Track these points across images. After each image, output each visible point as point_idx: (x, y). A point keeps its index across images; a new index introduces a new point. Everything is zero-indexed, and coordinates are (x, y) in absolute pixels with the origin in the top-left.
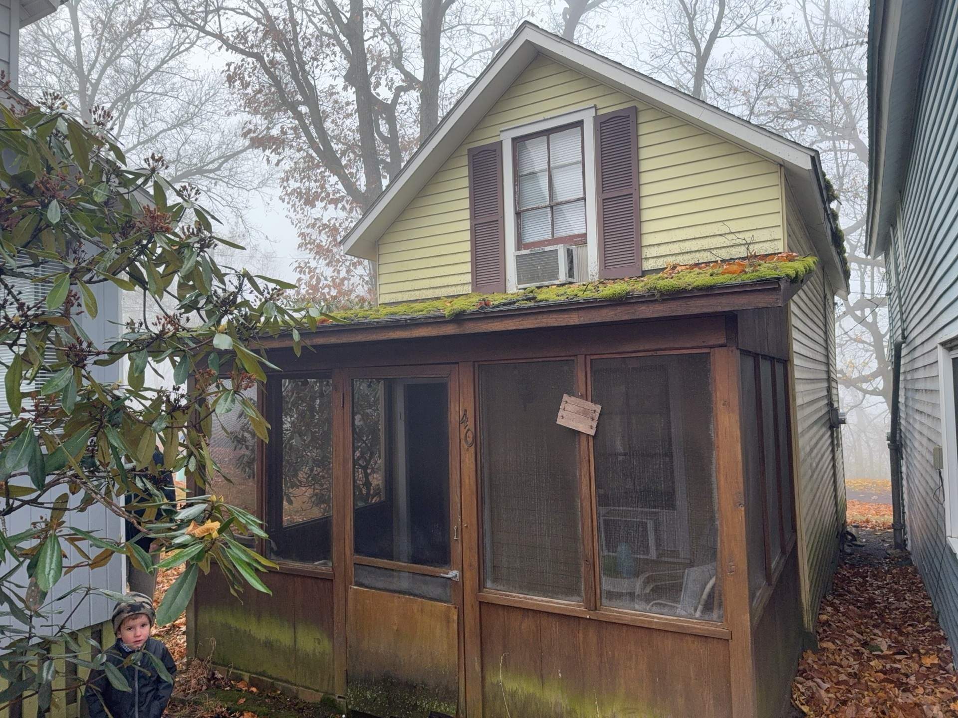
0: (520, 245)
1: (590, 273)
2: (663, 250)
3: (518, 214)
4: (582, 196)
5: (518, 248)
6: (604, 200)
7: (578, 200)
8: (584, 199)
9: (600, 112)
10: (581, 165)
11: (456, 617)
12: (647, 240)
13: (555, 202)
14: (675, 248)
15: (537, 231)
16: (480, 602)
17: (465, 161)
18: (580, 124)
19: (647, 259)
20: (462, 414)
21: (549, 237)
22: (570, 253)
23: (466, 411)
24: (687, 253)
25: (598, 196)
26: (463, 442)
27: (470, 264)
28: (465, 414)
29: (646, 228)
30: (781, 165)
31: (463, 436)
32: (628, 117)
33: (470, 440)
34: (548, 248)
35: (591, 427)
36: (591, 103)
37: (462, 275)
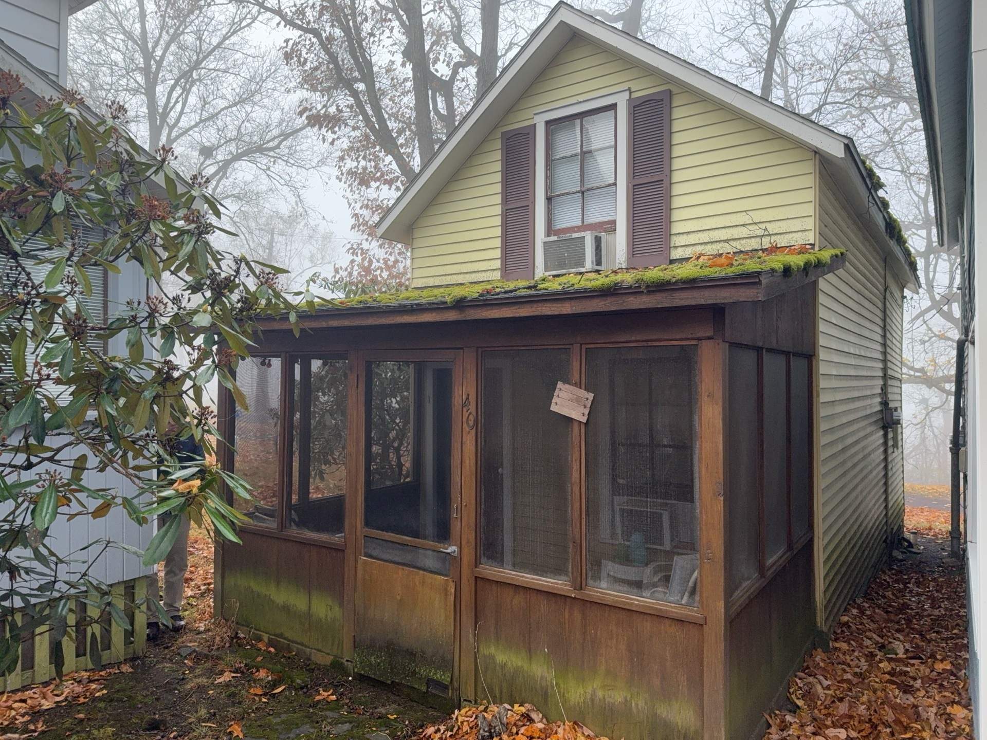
0: (549, 231)
1: (618, 261)
2: (692, 239)
3: (549, 199)
4: (613, 182)
5: (548, 234)
6: (634, 186)
7: (609, 185)
8: (615, 184)
9: (634, 95)
10: (613, 150)
11: (453, 590)
12: (676, 228)
13: (587, 186)
14: (704, 237)
15: (569, 217)
16: (476, 577)
17: (498, 144)
18: (613, 107)
19: (676, 247)
20: (464, 397)
21: (579, 223)
22: (598, 240)
23: (468, 395)
24: (717, 242)
25: (628, 182)
26: (465, 425)
27: (499, 250)
28: (467, 399)
29: (676, 215)
30: (816, 152)
31: (465, 419)
32: (662, 100)
33: (471, 423)
34: (575, 235)
35: (584, 414)
36: (625, 86)
37: (492, 261)
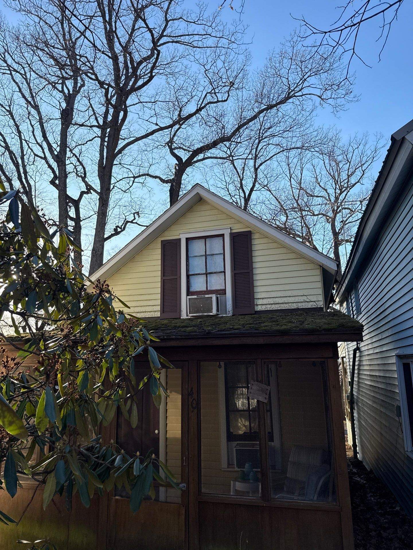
0: (189, 293)
2: (265, 301)
3: (188, 276)
6: (235, 274)
7: (221, 272)
8: (224, 272)
9: (234, 231)
10: (222, 255)
11: (184, 512)
12: (257, 296)
13: (208, 271)
14: (271, 301)
15: (198, 286)
16: (199, 501)
17: (159, 246)
18: (223, 235)
19: (257, 305)
20: (189, 390)
21: (205, 289)
22: (217, 298)
23: (192, 388)
24: (277, 304)
25: (232, 271)
26: (190, 407)
27: (160, 301)
29: (257, 289)
30: (321, 266)
31: (190, 403)
32: (247, 235)
33: (194, 405)
34: (207, 296)
35: (266, 398)
37: (154, 306)
